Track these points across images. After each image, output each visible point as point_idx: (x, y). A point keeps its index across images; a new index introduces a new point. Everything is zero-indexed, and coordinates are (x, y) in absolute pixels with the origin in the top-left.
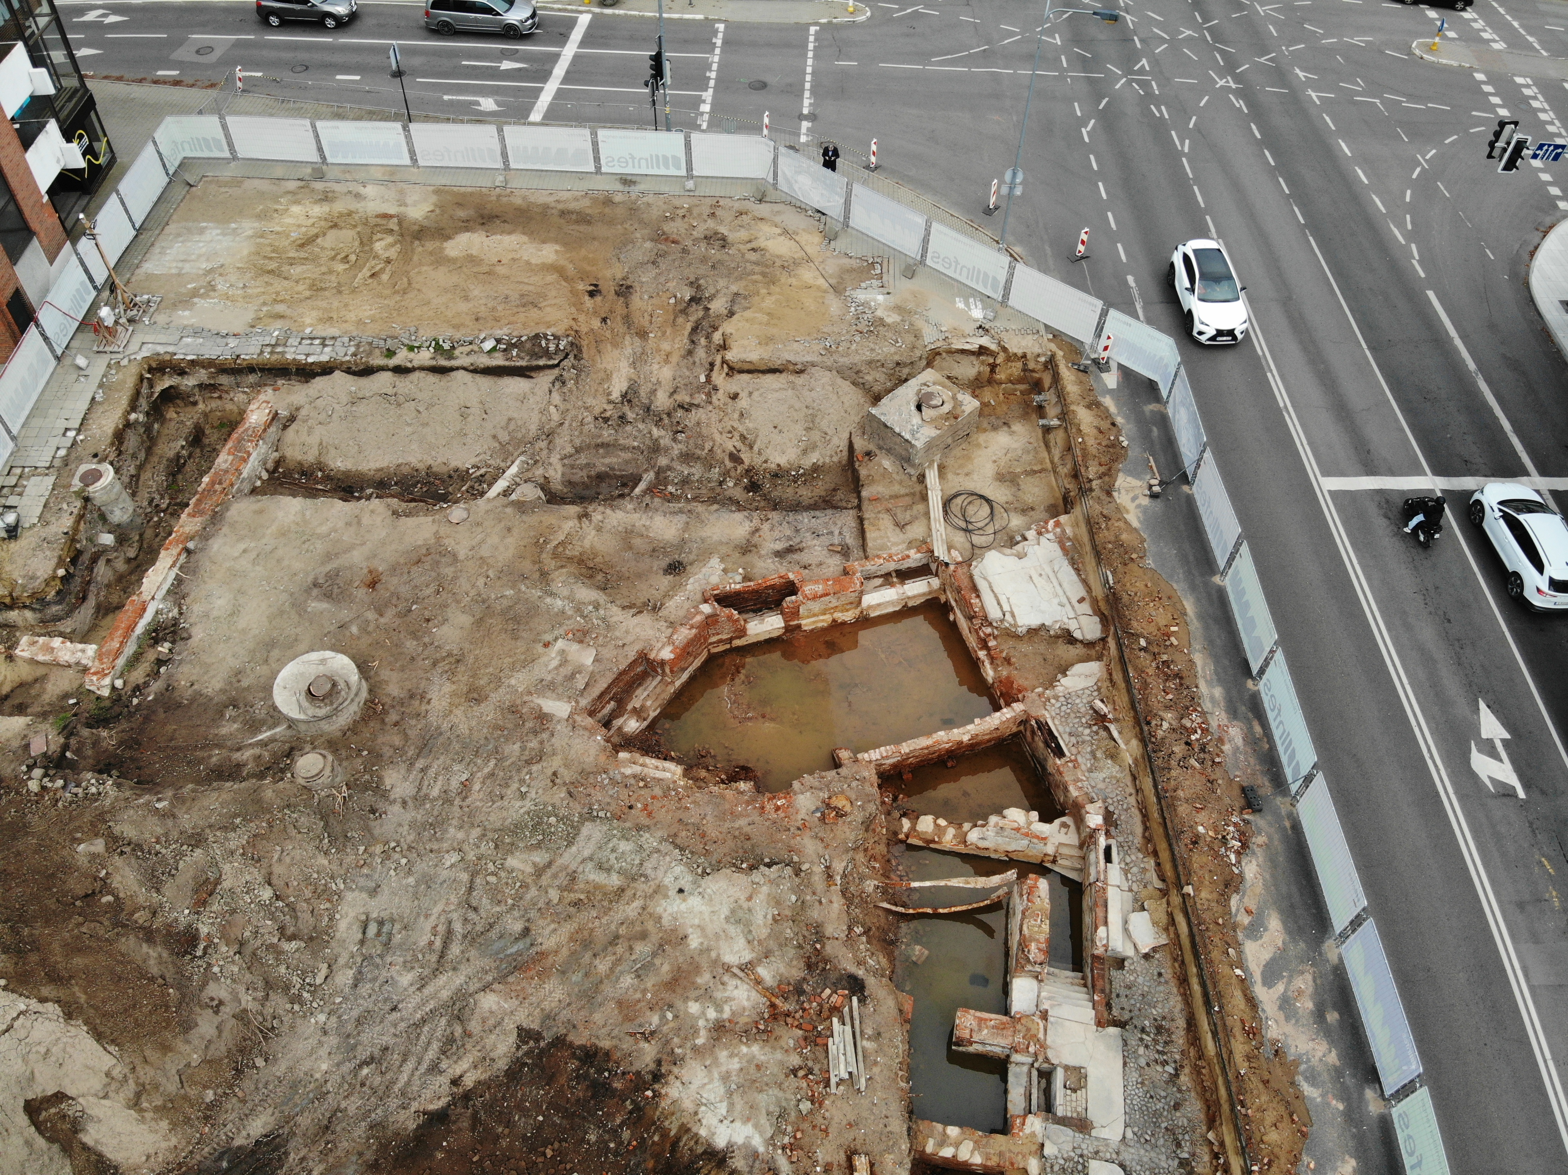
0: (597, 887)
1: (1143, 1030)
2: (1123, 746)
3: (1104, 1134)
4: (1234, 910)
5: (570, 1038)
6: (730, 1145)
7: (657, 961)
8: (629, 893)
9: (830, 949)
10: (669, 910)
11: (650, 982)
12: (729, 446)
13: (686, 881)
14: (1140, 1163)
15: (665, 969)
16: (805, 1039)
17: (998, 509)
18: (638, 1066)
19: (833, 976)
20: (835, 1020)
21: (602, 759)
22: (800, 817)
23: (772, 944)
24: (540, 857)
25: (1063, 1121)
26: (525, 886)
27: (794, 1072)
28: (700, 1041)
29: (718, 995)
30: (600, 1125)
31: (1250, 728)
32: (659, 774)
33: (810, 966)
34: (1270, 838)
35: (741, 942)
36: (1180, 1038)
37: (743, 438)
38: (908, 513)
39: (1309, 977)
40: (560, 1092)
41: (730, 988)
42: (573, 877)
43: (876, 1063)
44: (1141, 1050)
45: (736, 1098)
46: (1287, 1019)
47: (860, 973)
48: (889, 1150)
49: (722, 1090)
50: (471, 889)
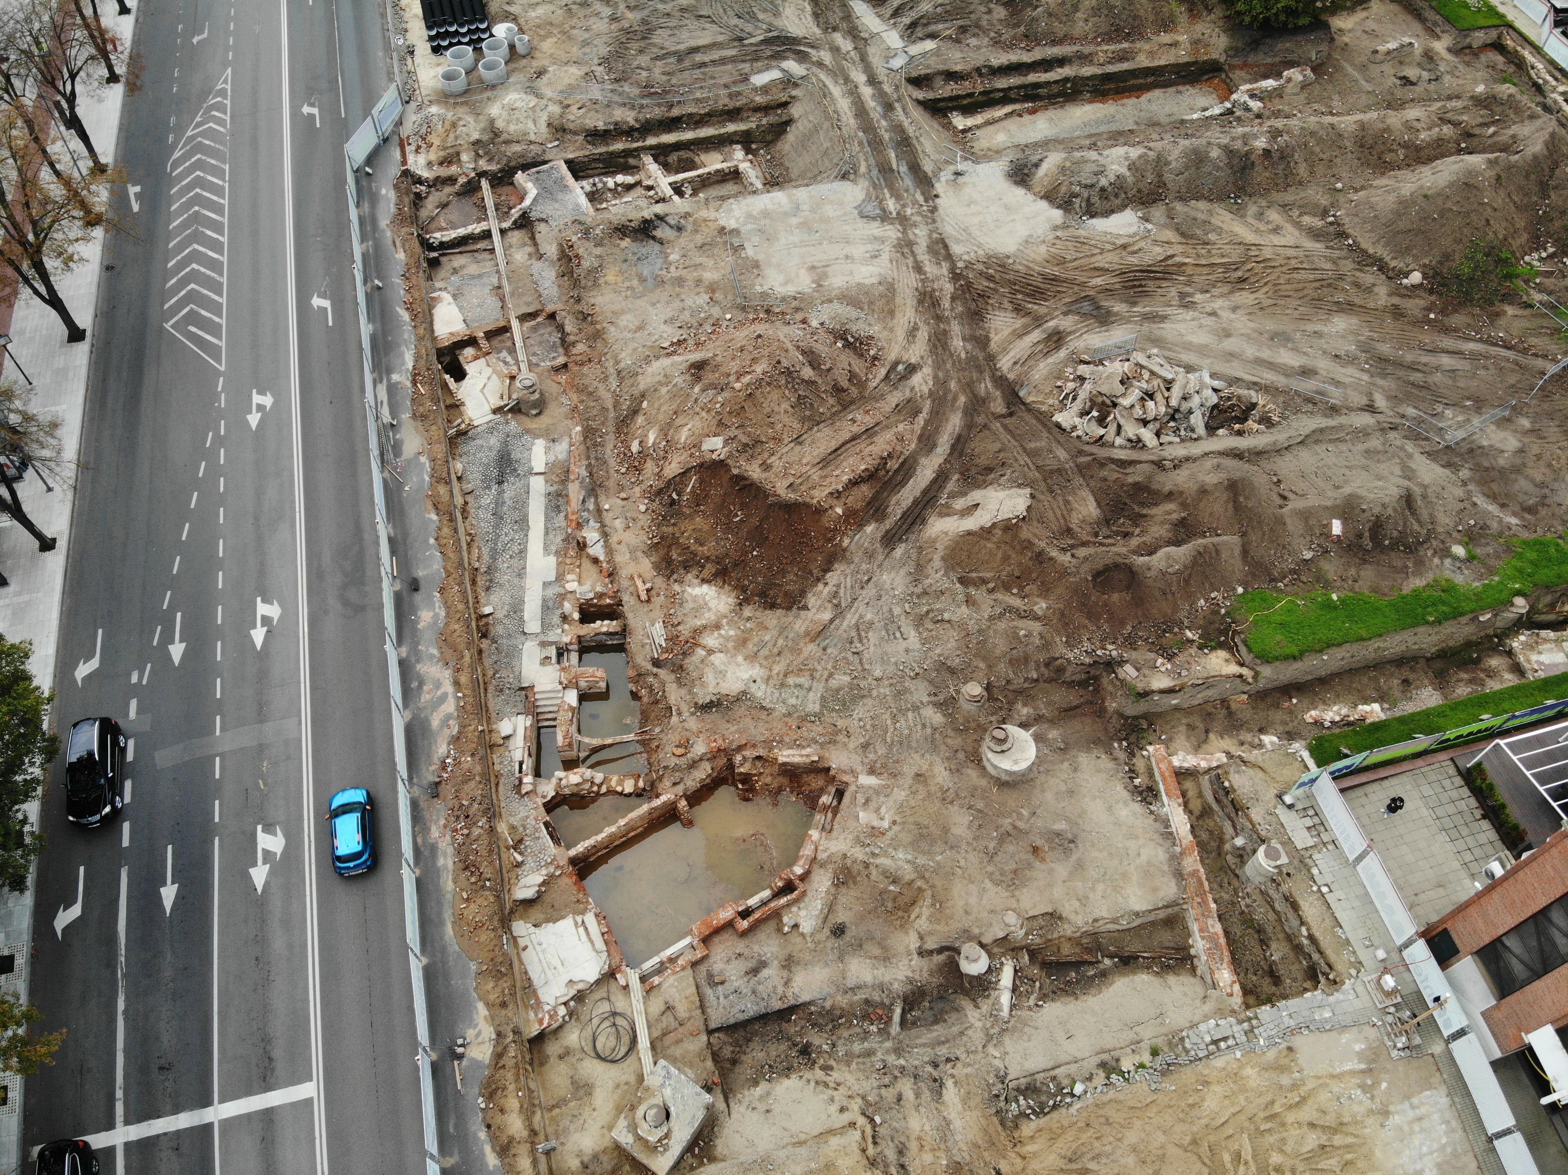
0: (798, 675)
1: (510, 688)
2: (506, 830)
3: (533, 643)
4: (457, 726)
5: (784, 610)
6: (700, 585)
7: (755, 648)
8: (781, 676)
9: (673, 676)
10: (757, 671)
11: (756, 639)
12: (835, 1075)
13: (753, 688)
14: (516, 637)
15: (750, 645)
16: (677, 636)
17: (588, 1049)
18: (750, 607)
19: (669, 664)
20: (665, 646)
21: (826, 753)
22: (701, 739)
23: (701, 667)
24: (834, 683)
25: (552, 643)
26: (834, 667)
27: (680, 622)
28: (725, 620)
29: (722, 639)
30: (759, 583)
31: (424, 840)
32: (790, 752)
33: (681, 667)
34: (427, 769)
35: (717, 663)
36: (491, 687)
37: (826, 1085)
38: (664, 1025)
39: (423, 700)
40: (780, 591)
41: (717, 643)
42: (813, 678)
43: (641, 634)
44: (512, 679)
45: (702, 603)
46: (439, 679)
47: (655, 670)
48: (632, 606)
49: (710, 604)
50: (861, 662)
